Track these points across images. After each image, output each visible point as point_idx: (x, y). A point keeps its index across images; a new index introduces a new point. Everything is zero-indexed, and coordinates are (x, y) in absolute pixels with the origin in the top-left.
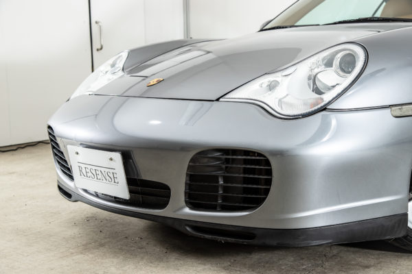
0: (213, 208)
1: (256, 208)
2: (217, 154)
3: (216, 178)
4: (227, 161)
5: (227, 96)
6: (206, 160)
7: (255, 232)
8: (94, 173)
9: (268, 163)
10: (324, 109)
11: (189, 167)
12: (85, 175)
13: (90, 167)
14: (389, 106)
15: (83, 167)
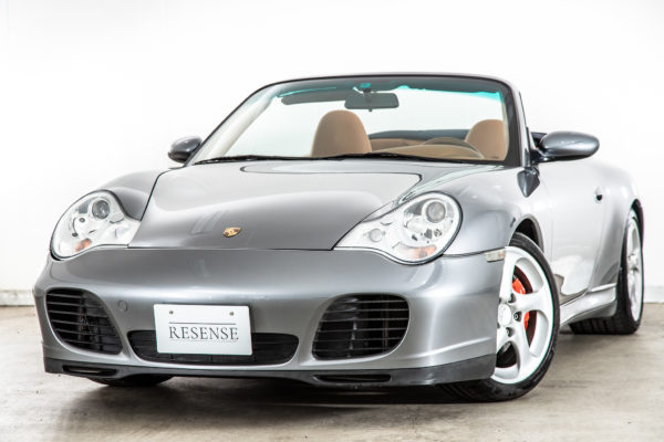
0: (344, 356)
1: (389, 351)
2: (354, 300)
3: (350, 325)
4: (362, 306)
5: (339, 245)
6: (344, 307)
7: (391, 373)
8: (198, 332)
10: (440, 255)
11: (325, 315)
12: (181, 336)
13: (190, 326)
14: (483, 252)
15: (179, 327)
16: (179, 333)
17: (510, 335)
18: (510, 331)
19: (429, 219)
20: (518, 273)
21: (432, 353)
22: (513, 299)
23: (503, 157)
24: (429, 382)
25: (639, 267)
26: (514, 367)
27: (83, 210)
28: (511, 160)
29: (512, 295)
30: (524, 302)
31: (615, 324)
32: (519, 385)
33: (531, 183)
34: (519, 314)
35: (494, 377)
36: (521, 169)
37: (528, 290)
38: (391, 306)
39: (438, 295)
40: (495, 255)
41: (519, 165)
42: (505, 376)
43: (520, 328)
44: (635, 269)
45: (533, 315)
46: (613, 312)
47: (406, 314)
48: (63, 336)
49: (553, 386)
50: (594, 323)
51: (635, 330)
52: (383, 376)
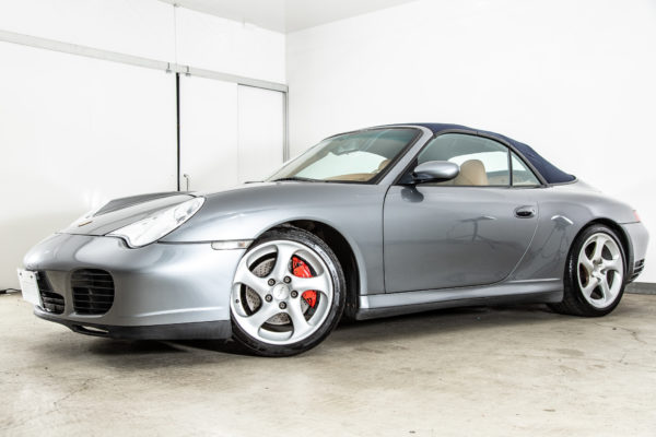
3: (86, 290)
6: (80, 277)
9: (110, 278)
14: (212, 242)
18: (284, 305)
22: (288, 281)
29: (289, 277)
30: (304, 284)
34: (295, 292)
37: (313, 274)
38: (103, 278)
40: (231, 245)
41: (377, 184)
43: (294, 303)
47: (112, 285)
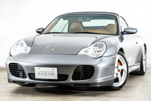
0: (79, 80)
1: (90, 78)
2: (82, 67)
5: (78, 54)
6: (79, 68)
7: (90, 84)
8: (45, 74)
10: (102, 56)
11: (75, 70)
12: (41, 74)
13: (43, 72)
14: (111, 56)
15: (40, 72)
16: (40, 74)
17: (117, 75)
18: (117, 74)
19: (99, 48)
20: (119, 61)
21: (99, 79)
22: (118, 67)
23: (115, 33)
24: (98, 86)
25: (145, 59)
26: (118, 83)
27: (17, 44)
28: (117, 34)
29: (118, 66)
30: (120, 68)
31: (140, 73)
32: (119, 87)
33: (122, 39)
34: (119, 70)
35: (113, 85)
36: (119, 36)
37: (121, 65)
38: (90, 68)
39: (101, 66)
40: (114, 56)
41: (119, 35)
42: (116, 85)
43: (119, 73)
44: (144, 60)
45: (122, 70)
46: (139, 70)
47: (94, 70)
48: (12, 74)
49: (126, 87)
50: (135, 73)
51: (144, 74)
52: (88, 84)
